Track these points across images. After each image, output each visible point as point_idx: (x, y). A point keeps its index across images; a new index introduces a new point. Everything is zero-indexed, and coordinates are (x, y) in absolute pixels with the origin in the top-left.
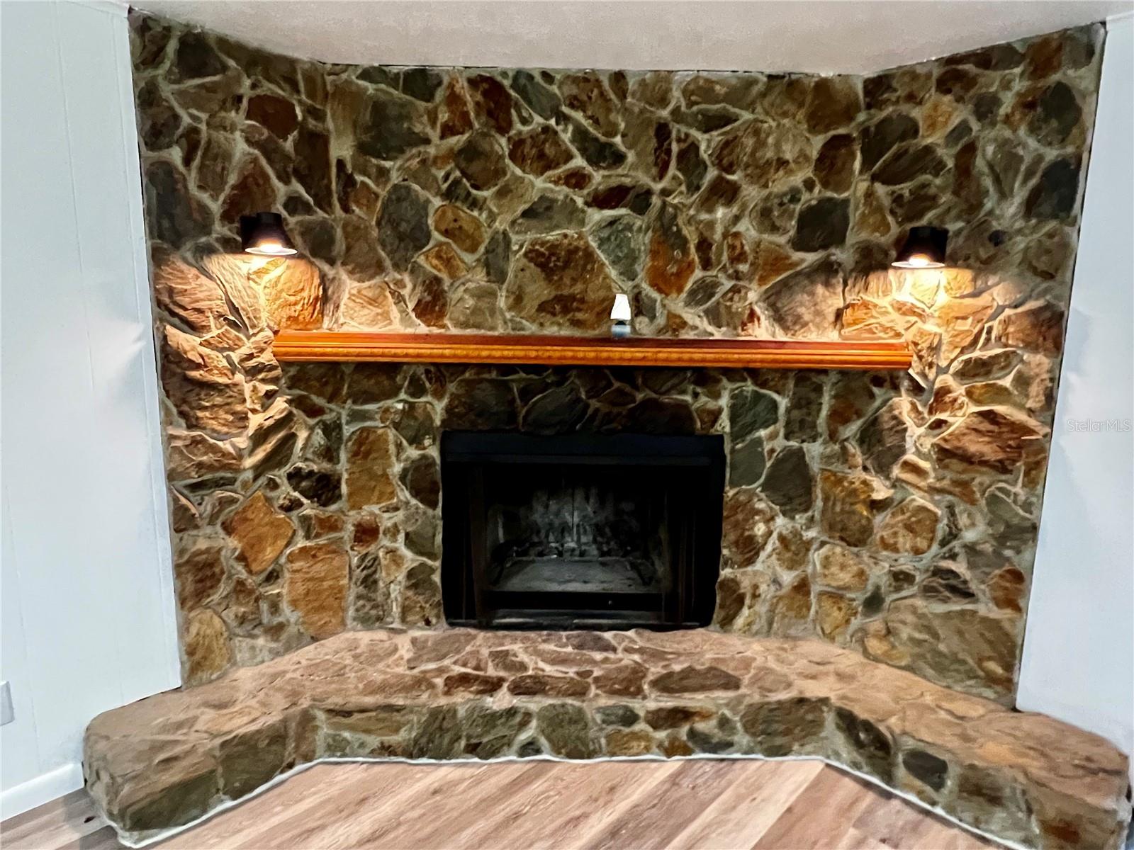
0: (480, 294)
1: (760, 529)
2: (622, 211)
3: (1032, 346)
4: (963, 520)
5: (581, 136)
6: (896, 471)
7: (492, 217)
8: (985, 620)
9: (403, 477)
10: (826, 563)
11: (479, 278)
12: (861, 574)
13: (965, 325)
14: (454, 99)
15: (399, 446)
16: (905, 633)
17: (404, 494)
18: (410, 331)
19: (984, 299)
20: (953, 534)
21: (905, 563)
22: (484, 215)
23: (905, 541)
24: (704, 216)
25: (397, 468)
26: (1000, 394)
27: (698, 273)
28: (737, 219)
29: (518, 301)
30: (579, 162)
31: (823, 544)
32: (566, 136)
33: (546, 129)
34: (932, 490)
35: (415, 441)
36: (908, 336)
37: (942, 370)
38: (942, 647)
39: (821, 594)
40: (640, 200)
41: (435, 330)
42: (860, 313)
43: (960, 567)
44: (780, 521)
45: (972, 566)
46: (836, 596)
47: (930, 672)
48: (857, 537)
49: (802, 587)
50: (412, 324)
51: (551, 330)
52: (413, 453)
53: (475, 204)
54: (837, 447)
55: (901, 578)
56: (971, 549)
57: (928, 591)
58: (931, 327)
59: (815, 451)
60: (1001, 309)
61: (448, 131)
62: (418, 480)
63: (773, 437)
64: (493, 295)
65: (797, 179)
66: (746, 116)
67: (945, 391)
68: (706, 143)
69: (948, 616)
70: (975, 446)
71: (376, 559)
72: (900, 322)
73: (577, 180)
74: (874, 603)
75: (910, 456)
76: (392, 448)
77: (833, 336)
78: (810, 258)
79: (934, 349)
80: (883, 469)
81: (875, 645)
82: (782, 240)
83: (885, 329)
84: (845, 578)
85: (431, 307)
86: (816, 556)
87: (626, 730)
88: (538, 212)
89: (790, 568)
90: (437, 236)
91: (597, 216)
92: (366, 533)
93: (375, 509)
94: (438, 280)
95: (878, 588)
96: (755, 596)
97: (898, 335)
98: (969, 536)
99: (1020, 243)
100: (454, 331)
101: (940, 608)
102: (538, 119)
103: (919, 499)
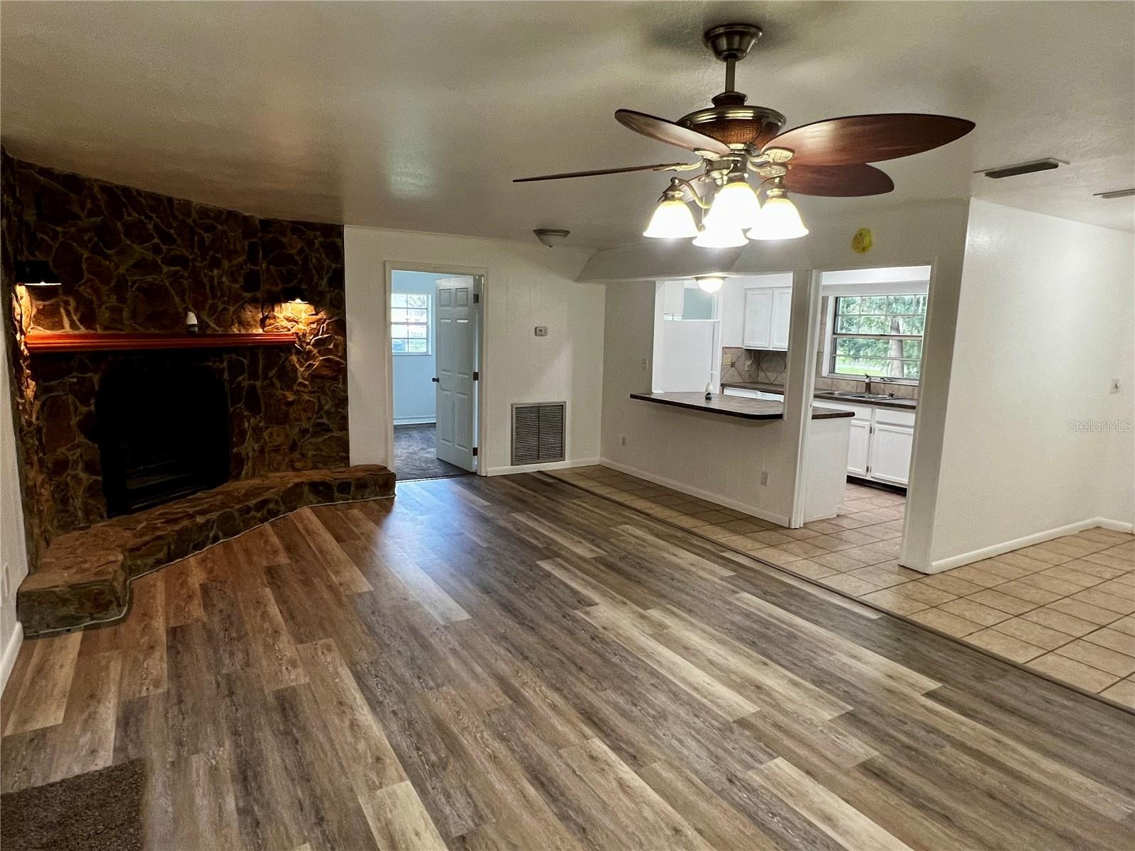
0: (114, 310)
1: (246, 425)
2: (178, 268)
3: (337, 334)
4: (323, 402)
5: (156, 226)
6: (295, 387)
7: (117, 267)
8: (337, 437)
9: (80, 424)
10: (271, 435)
11: (113, 301)
12: (287, 435)
13: (314, 326)
14: (94, 198)
15: (76, 408)
16: (310, 454)
17: (81, 439)
18: (76, 332)
19: (319, 317)
20: (321, 408)
21: (305, 425)
22: (113, 264)
23: (304, 416)
24: (210, 273)
25: (74, 421)
26: (329, 351)
27: (211, 301)
28: (221, 277)
29: (134, 315)
30: (156, 240)
31: (267, 428)
32: (150, 226)
33: (141, 221)
34: (311, 392)
35: (85, 402)
36: (293, 331)
37: (308, 344)
38: (324, 454)
39: (269, 452)
40: (183, 261)
41: (92, 332)
42: (272, 321)
43: (325, 421)
44: (252, 420)
45: (329, 419)
46: (277, 450)
47: (320, 465)
48: (282, 420)
49: (262, 451)
50: (78, 329)
51: (153, 331)
52: (84, 409)
53: (107, 257)
54: (268, 382)
55: (304, 432)
56: (328, 413)
57: (315, 434)
58: (301, 326)
59: (258, 384)
60: (325, 320)
61: (91, 214)
62: (87, 426)
63: (244, 380)
64: (121, 310)
65: (240, 259)
66: (220, 227)
67: (310, 351)
68: (208, 237)
69: (324, 441)
70: (325, 372)
71: (67, 484)
72: (289, 325)
73: (156, 250)
74: (293, 447)
75: (300, 380)
76: (72, 408)
77: (260, 331)
78: (248, 295)
79: (304, 335)
80: (290, 388)
81: (298, 465)
82: (237, 286)
83: (284, 328)
84: (280, 440)
85: (88, 319)
86: (266, 435)
87: (248, 516)
88: (142, 265)
89: (257, 442)
90: (87, 275)
91: (165, 269)
92: (61, 466)
93: (63, 450)
94: (91, 301)
95: (294, 440)
96: (248, 458)
97: (289, 330)
98: (326, 407)
99: (328, 296)
100: (100, 331)
101: (320, 440)
102: (135, 215)
103: (306, 397)
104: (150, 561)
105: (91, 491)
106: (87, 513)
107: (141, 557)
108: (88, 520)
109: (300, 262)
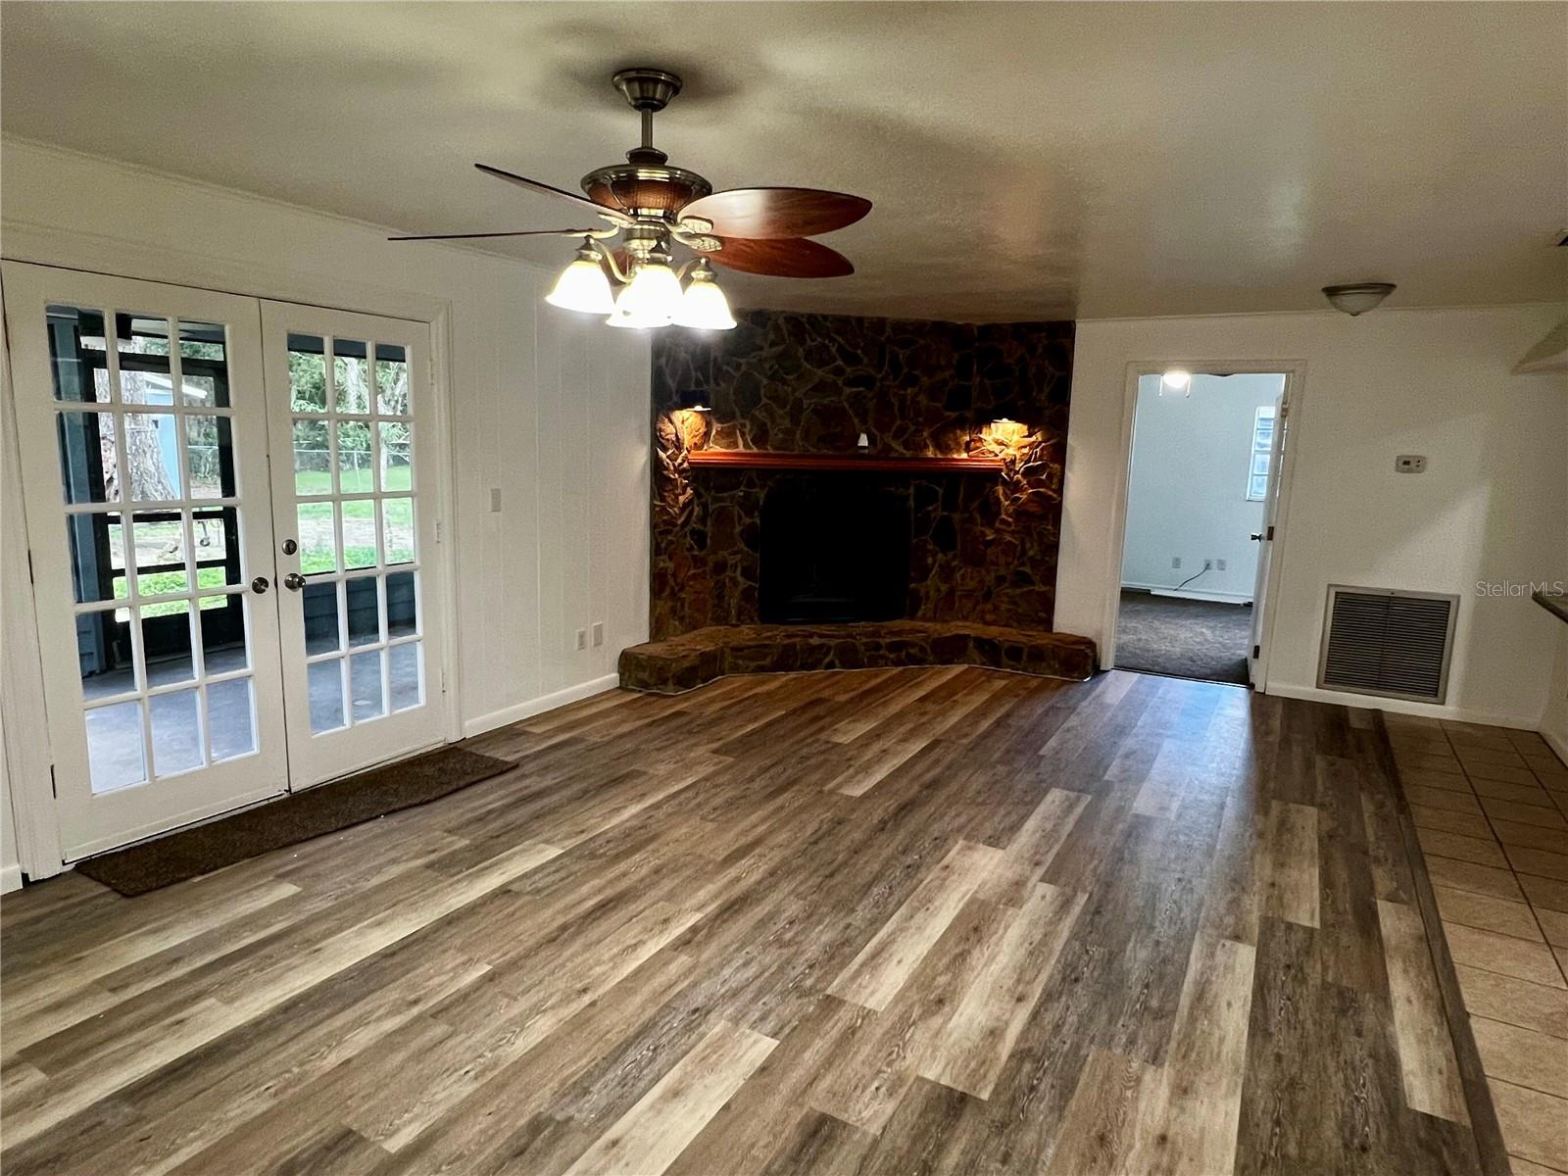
0: (786, 432)
1: (930, 560)
2: (861, 389)
3: (1053, 461)
4: (1028, 545)
5: (840, 348)
6: (997, 525)
7: (794, 390)
8: (1038, 592)
9: (742, 533)
10: (963, 577)
11: (787, 423)
12: (981, 582)
13: (1026, 451)
14: (777, 328)
15: (740, 518)
16: (1004, 607)
17: (742, 546)
18: (748, 451)
19: (1034, 438)
20: (1024, 552)
21: (1002, 572)
22: (790, 389)
23: (1002, 560)
24: (902, 392)
25: (738, 529)
26: (1041, 483)
27: (899, 422)
28: (917, 395)
29: (806, 436)
30: (840, 362)
31: (961, 568)
32: (833, 350)
33: (824, 345)
34: (1013, 533)
35: (749, 514)
36: (1001, 456)
37: (1017, 472)
38: (1020, 611)
39: (961, 597)
40: (866, 381)
41: (762, 451)
42: (978, 444)
43: (1027, 569)
44: (940, 556)
45: (1032, 568)
46: (968, 595)
47: (1015, 624)
48: (976, 559)
49: (951, 592)
50: (750, 448)
51: (824, 452)
52: (748, 521)
53: (784, 382)
54: (967, 515)
55: (1000, 580)
56: (1032, 559)
57: (1015, 584)
58: (1011, 451)
59: (957, 516)
60: (1040, 443)
61: (772, 344)
62: (751, 536)
63: (935, 510)
64: (795, 433)
65: (947, 374)
66: (922, 342)
67: (1019, 481)
68: (902, 354)
69: (1022, 594)
70: (1033, 508)
71: (724, 583)
72: (997, 449)
73: (839, 371)
74: (987, 596)
75: (1004, 516)
76: (736, 518)
77: (964, 456)
78: (953, 415)
79: (1013, 462)
80: (990, 524)
81: (989, 617)
82: (939, 405)
83: (990, 452)
84: (972, 584)
85: (760, 439)
86: (958, 576)
88: (820, 388)
89: (946, 583)
90: (765, 400)
91: (847, 390)
92: (720, 567)
93: (725, 553)
94: (765, 424)
95: (989, 587)
96: (928, 598)
97: (996, 455)
98: (1031, 553)
99: (1047, 412)
100: (771, 451)
101: (1018, 591)
102: (819, 339)
103: (1008, 538)
104: (753, 664)
105: (747, 594)
106: (739, 614)
107: (744, 658)
108: (739, 619)
109: (1017, 374)
